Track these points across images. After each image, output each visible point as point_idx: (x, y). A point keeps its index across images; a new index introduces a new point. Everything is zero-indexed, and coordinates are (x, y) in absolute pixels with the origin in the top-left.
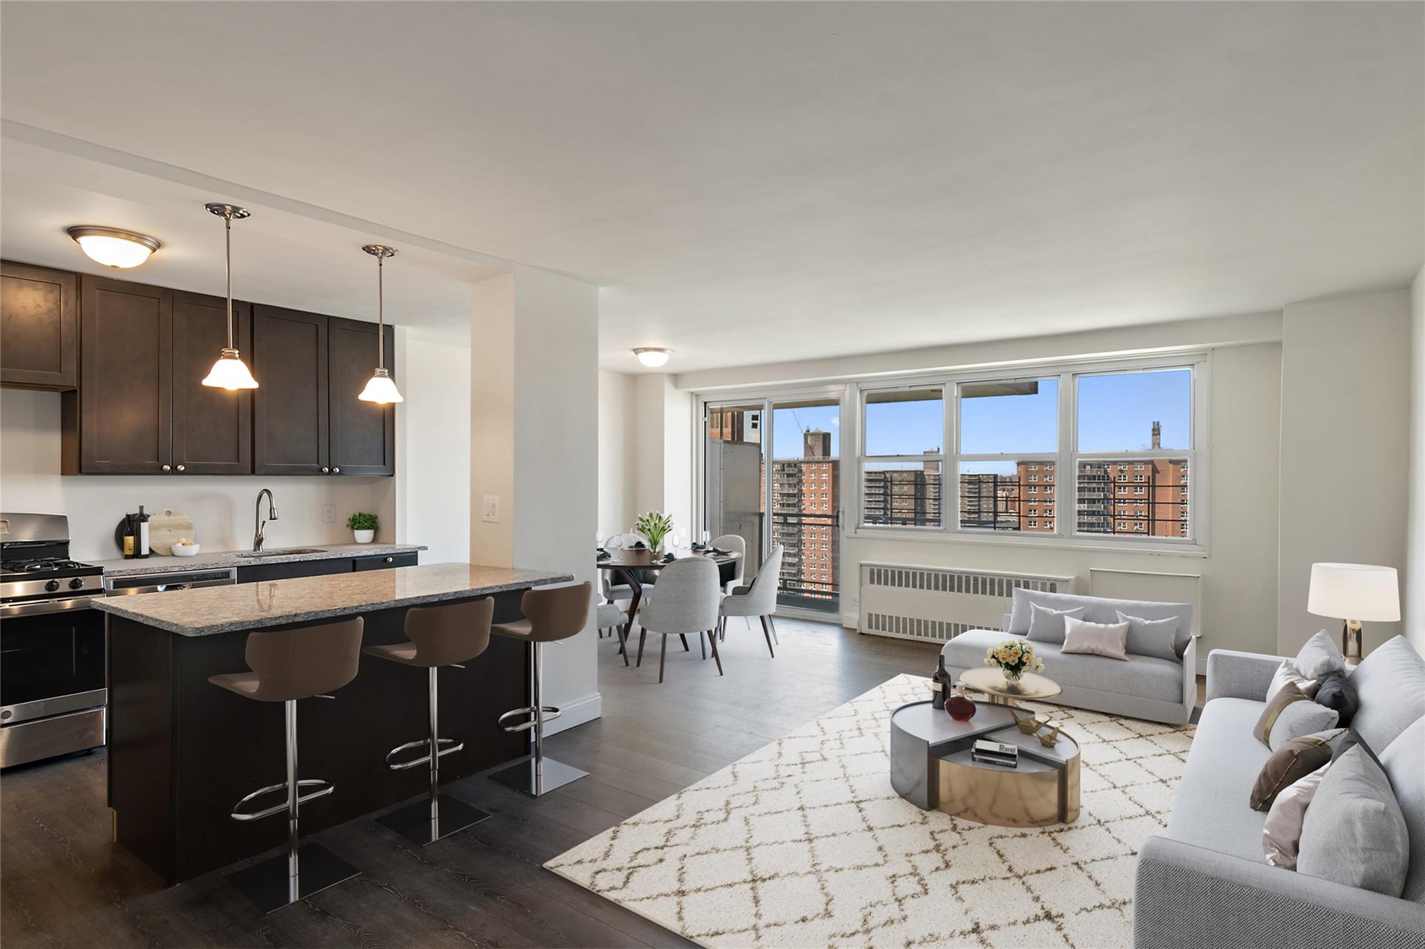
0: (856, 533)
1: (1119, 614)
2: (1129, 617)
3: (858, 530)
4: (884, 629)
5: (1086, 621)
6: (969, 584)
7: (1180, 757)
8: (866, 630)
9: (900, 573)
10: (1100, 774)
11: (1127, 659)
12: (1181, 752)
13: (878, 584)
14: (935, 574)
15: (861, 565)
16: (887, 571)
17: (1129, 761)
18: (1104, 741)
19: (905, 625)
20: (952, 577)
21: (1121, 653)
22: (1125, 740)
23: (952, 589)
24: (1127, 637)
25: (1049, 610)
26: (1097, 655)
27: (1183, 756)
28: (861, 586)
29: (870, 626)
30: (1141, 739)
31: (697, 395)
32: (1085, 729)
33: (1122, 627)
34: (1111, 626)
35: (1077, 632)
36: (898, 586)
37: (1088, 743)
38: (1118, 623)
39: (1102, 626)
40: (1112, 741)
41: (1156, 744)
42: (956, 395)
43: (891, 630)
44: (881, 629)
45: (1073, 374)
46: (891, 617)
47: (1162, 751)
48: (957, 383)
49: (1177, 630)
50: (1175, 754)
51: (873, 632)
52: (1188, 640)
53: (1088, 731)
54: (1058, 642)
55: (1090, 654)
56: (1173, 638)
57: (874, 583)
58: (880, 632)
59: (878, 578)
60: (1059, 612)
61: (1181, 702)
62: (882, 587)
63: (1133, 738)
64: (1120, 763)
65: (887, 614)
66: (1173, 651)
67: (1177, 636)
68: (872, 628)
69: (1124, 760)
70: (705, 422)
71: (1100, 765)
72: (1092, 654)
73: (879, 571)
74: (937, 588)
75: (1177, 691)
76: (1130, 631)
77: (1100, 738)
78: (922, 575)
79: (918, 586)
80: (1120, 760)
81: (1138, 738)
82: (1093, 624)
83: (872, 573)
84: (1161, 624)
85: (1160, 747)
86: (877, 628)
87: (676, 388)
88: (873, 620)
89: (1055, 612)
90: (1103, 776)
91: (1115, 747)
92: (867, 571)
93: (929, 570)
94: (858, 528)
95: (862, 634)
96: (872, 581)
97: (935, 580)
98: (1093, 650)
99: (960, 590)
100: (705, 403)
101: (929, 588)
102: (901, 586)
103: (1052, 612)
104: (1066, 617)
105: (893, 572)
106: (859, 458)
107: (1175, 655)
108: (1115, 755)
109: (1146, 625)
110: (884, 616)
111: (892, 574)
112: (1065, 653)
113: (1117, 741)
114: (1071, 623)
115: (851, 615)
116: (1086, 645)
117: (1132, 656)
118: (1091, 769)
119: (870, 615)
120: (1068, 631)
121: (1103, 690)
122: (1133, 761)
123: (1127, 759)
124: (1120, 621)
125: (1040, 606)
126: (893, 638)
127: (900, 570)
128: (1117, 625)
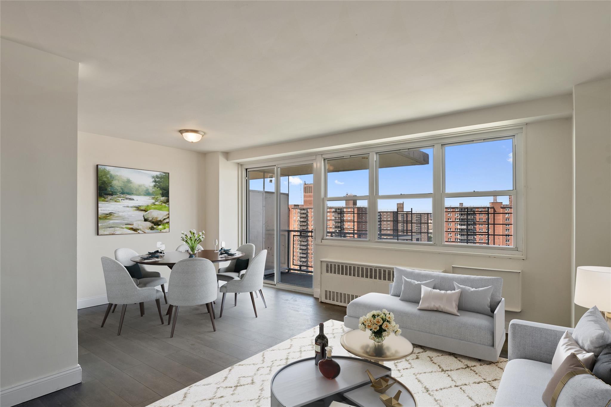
0: (321, 242)
1: (455, 284)
2: (461, 286)
3: (322, 240)
4: (333, 300)
5: (434, 289)
6: (381, 274)
7: (492, 384)
8: (324, 300)
9: (342, 266)
10: (435, 399)
11: (459, 314)
12: (493, 381)
13: (330, 273)
14: (362, 268)
15: (321, 262)
16: (335, 265)
17: (456, 387)
18: (443, 370)
19: (345, 297)
20: (371, 270)
21: (455, 310)
22: (457, 370)
23: (371, 277)
24: (459, 299)
25: (413, 281)
26: (440, 311)
27: (494, 384)
28: (321, 274)
29: (326, 298)
30: (467, 369)
31: (241, 165)
32: (432, 360)
33: (457, 292)
34: (449, 292)
35: (429, 297)
36: (341, 274)
37: (432, 372)
38: (455, 290)
39: (443, 292)
40: (448, 371)
41: (476, 374)
42: (375, 160)
43: (337, 301)
44: (332, 300)
45: (442, 145)
46: (337, 293)
47: (480, 379)
48: (376, 153)
49: (492, 295)
50: (489, 382)
51: (328, 301)
52: (498, 301)
53: (433, 363)
54: (417, 302)
55: (436, 311)
56: (489, 300)
57: (328, 273)
58: (331, 302)
59: (330, 270)
60: (419, 282)
61: (493, 345)
62: (333, 275)
63: (462, 368)
64: (450, 389)
65: (336, 291)
66: (489, 309)
67: (492, 298)
68: (327, 299)
69: (453, 387)
70: (246, 180)
71: (437, 390)
72: (437, 311)
73: (331, 265)
74: (362, 276)
75: (490, 337)
76: (462, 294)
77: (440, 368)
78: (354, 268)
79: (352, 275)
80: (451, 387)
81: (466, 368)
82: (438, 291)
83: (327, 266)
84: (481, 291)
85: (480, 376)
86: (330, 299)
87: (228, 161)
88: (328, 294)
89: (417, 282)
90: (436, 401)
91: (449, 376)
92: (324, 265)
93: (358, 265)
94: (323, 239)
95: (321, 302)
96: (327, 271)
97: (361, 271)
98: (437, 308)
99: (375, 278)
100: (246, 169)
101: (358, 276)
102: (343, 274)
103: (414, 282)
104: (422, 286)
105: (339, 266)
106: (323, 199)
107: (490, 311)
108: (447, 382)
109: (472, 291)
110: (333, 292)
111: (338, 267)
112: (420, 310)
113: (451, 370)
114: (425, 290)
115: (317, 291)
116: (433, 304)
117: (463, 312)
118: (429, 394)
119: (326, 291)
120: (422, 296)
121: (442, 336)
122: (459, 387)
123: (455, 386)
124: (456, 289)
125: (408, 279)
126: (338, 306)
127: (343, 265)
128: (453, 291)
